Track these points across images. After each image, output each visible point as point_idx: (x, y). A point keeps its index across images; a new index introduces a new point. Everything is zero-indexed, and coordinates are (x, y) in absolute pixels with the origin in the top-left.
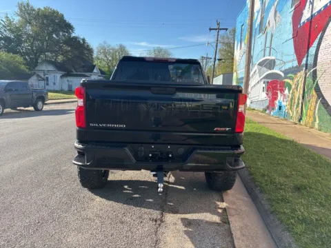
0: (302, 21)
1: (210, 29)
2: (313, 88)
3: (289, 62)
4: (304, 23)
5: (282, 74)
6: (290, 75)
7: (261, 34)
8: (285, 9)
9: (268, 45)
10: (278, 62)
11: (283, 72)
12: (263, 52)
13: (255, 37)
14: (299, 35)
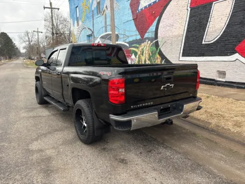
0: (140, 8)
2: (157, 53)
3: (132, 36)
4: (142, 9)
5: (128, 45)
6: (135, 45)
7: (100, 15)
9: (108, 23)
10: (121, 36)
11: (127, 43)
12: (104, 29)
13: (93, 17)
14: (139, 17)
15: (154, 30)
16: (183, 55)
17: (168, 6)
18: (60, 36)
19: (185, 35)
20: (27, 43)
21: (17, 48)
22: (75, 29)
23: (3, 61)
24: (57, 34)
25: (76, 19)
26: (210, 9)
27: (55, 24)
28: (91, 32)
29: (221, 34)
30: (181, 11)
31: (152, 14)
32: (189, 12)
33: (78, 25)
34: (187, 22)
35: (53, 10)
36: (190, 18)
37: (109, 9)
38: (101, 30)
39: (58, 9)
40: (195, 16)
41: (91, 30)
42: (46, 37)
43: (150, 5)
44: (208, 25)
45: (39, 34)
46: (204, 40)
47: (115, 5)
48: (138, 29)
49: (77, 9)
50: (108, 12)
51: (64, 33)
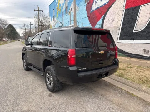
0: (92, 10)
1: (35, 10)
4: (93, 11)
7: (67, 14)
8: (81, 4)
9: (72, 19)
12: (69, 23)
13: (63, 16)
14: (91, 15)
15: (101, 23)
16: (120, 39)
17: (111, 8)
18: (43, 27)
19: (121, 26)
20: (24, 31)
21: (18, 34)
22: (52, 23)
23: (9, 41)
24: (41, 25)
25: (53, 17)
26: (139, 10)
27: (41, 20)
28: (62, 25)
29: (146, 26)
30: (119, 11)
31: (100, 13)
32: (124, 12)
33: (54, 20)
34: (123, 18)
35: (40, 11)
36: (125, 16)
37: (73, 10)
38: (68, 23)
39: (43, 11)
40: (128, 14)
41: (61, 23)
42: (35, 28)
43: (98, 8)
44: (137, 20)
45: (31, 25)
46: (134, 30)
47: (77, 8)
48: (91, 22)
49: (54, 10)
50: (72, 12)
51: (45, 25)
